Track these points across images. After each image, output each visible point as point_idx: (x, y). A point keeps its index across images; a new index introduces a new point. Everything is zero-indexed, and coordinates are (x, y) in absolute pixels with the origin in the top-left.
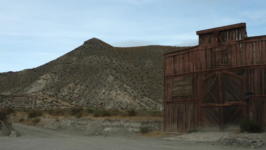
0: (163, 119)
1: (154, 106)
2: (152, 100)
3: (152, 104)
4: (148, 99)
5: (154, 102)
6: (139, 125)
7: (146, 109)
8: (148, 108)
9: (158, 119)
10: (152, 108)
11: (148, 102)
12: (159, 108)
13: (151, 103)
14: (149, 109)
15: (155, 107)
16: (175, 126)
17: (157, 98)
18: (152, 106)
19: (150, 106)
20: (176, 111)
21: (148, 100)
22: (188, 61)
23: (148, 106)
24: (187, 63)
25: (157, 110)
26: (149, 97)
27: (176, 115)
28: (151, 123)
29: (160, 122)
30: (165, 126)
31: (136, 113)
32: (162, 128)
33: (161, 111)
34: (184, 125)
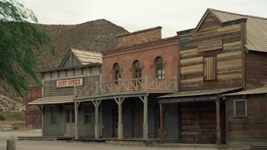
0: (25, 123)
1: (12, 106)
2: (9, 98)
3: (9, 103)
4: (4, 97)
5: (12, 101)
6: (10, 126)
7: (2, 110)
8: (4, 109)
9: (22, 122)
10: (10, 108)
11: (4, 101)
12: (18, 108)
13: (7, 102)
14: (6, 109)
15: (14, 107)
16: (31, 126)
17: (16, 96)
18: (9, 106)
19: (7, 106)
20: (32, 119)
21: (4, 99)
22: (38, 93)
23: (4, 106)
24: (38, 94)
25: (16, 111)
26: (6, 95)
27: (32, 120)
28: (18, 125)
29: (23, 124)
30: (26, 126)
31: (4, 118)
32: (25, 127)
33: (21, 112)
34: (36, 125)
